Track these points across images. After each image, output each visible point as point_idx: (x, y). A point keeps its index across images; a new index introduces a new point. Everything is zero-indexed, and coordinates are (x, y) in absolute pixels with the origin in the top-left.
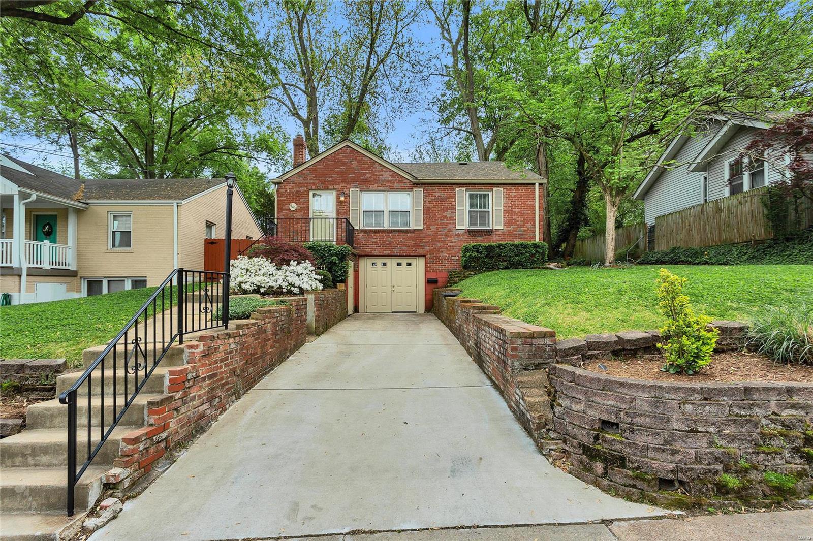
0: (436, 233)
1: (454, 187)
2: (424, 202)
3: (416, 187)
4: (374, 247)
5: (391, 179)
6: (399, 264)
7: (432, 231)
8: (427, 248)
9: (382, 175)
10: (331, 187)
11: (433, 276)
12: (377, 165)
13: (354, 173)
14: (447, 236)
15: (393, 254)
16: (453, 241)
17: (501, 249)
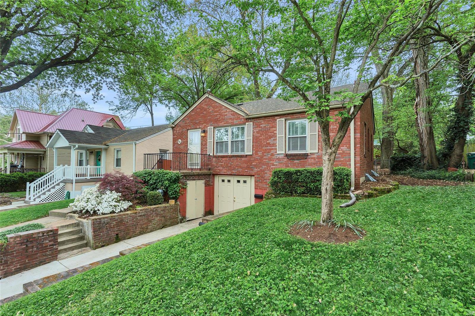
0: (262, 157)
1: (276, 118)
2: (253, 132)
3: (248, 121)
4: (221, 168)
5: (232, 117)
6: (239, 181)
7: (259, 156)
8: (256, 170)
9: (227, 115)
10: (198, 127)
11: (260, 193)
12: (224, 107)
13: (211, 116)
14: (270, 159)
15: (233, 174)
16: (275, 164)
17: (298, 175)
